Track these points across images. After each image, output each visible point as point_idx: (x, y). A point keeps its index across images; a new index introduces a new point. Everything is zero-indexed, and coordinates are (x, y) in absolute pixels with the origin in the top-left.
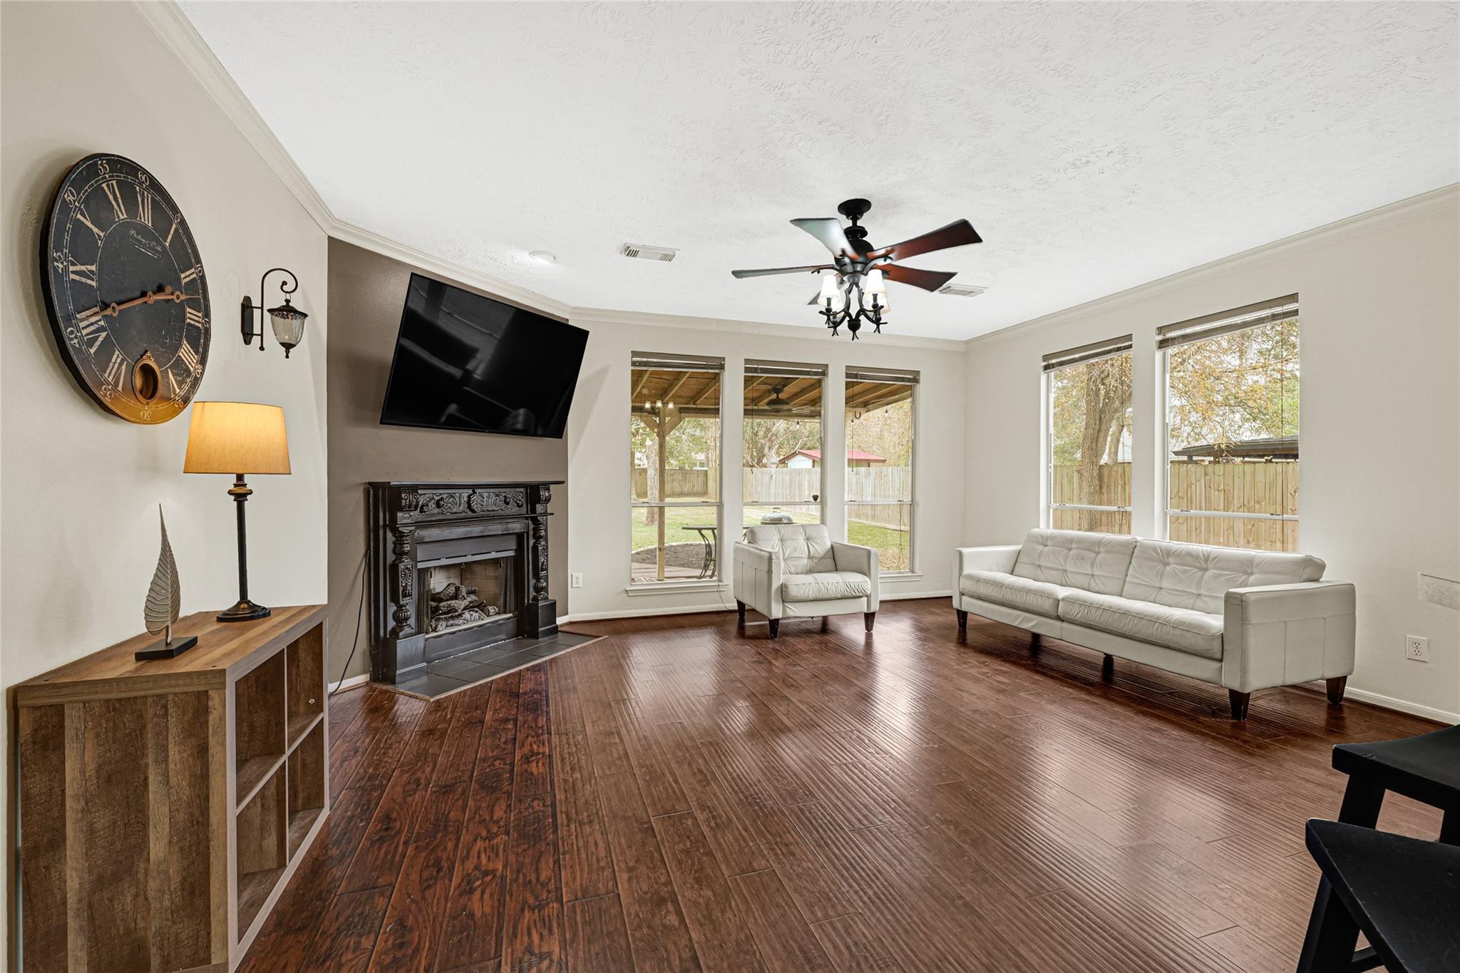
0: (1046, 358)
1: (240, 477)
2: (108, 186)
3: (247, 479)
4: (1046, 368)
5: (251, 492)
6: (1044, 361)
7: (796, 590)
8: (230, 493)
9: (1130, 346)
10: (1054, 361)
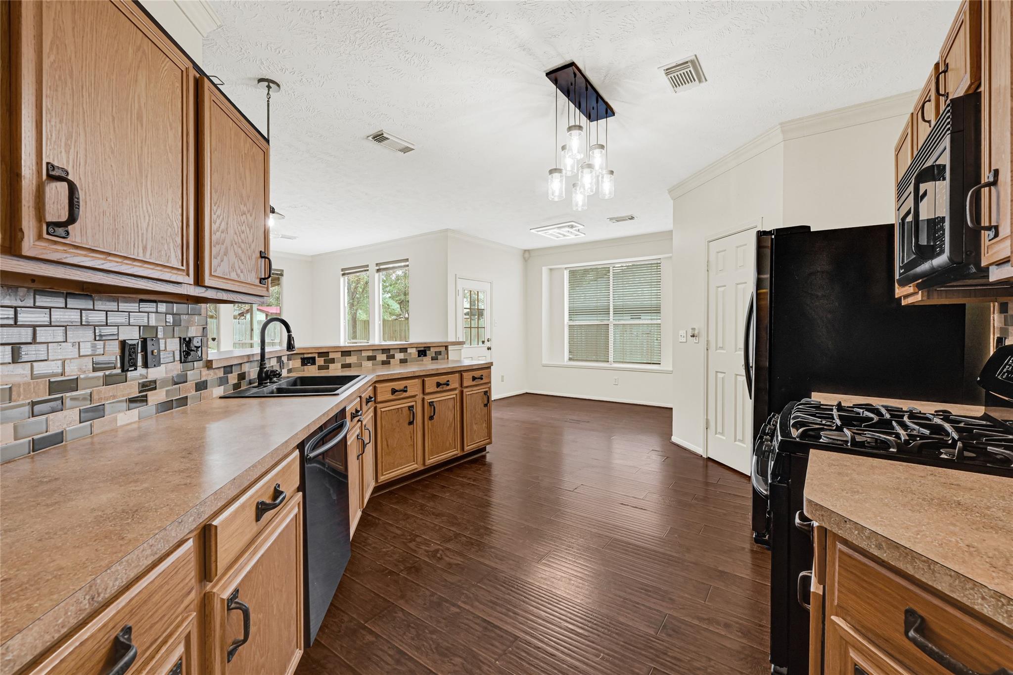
0: (343, 270)
4: (343, 275)
6: (342, 271)
9: (368, 270)
10: (347, 272)
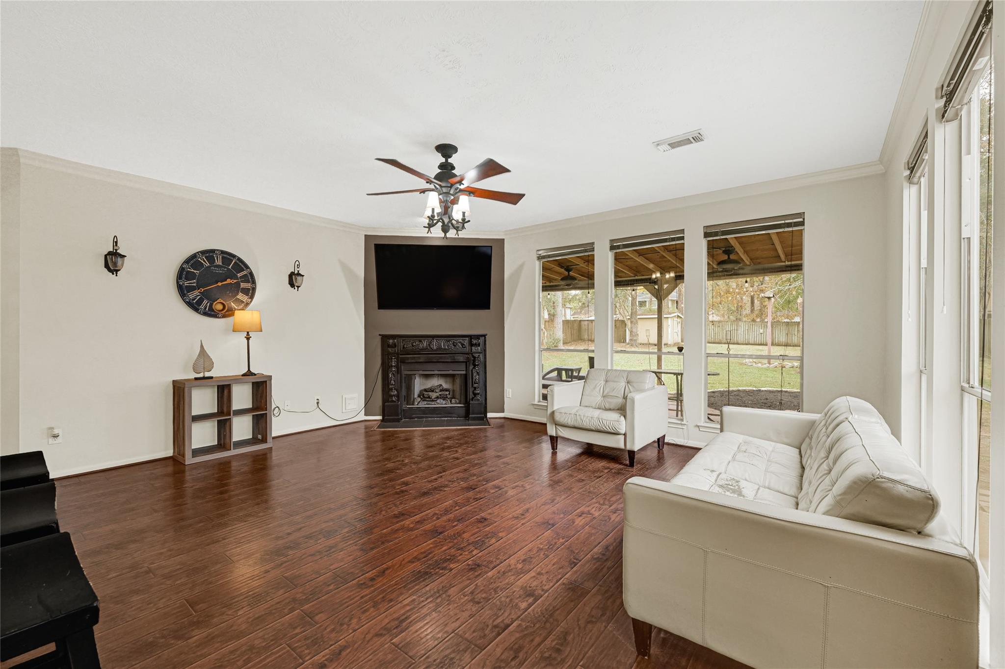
1: (248, 333)
2: (201, 259)
3: (250, 334)
5: (251, 337)
7: (559, 417)
8: (245, 337)
